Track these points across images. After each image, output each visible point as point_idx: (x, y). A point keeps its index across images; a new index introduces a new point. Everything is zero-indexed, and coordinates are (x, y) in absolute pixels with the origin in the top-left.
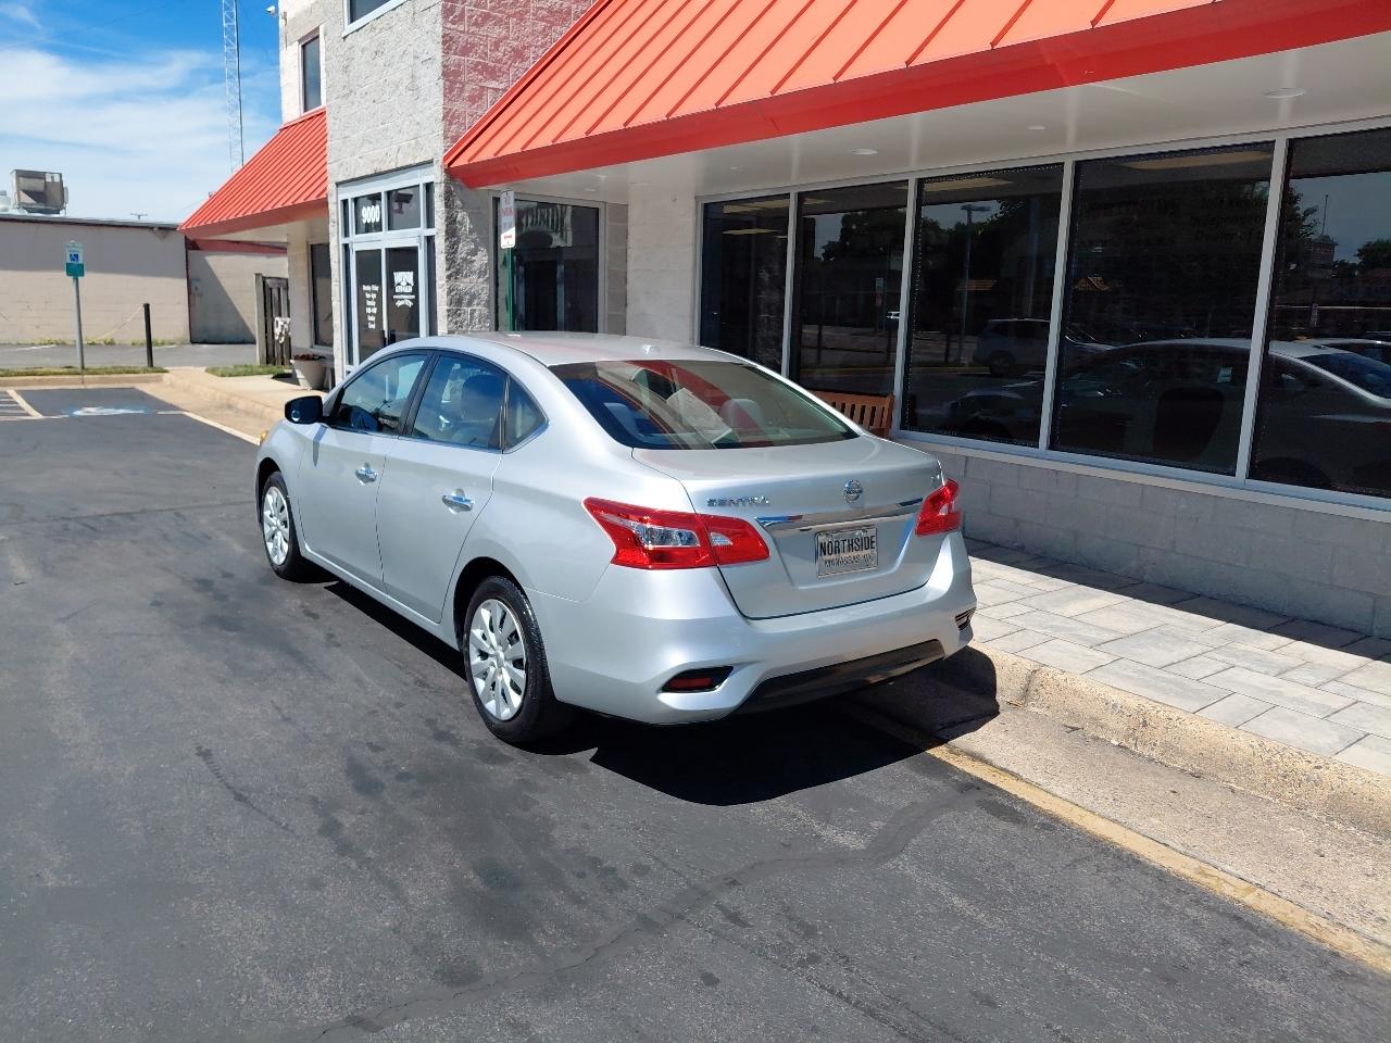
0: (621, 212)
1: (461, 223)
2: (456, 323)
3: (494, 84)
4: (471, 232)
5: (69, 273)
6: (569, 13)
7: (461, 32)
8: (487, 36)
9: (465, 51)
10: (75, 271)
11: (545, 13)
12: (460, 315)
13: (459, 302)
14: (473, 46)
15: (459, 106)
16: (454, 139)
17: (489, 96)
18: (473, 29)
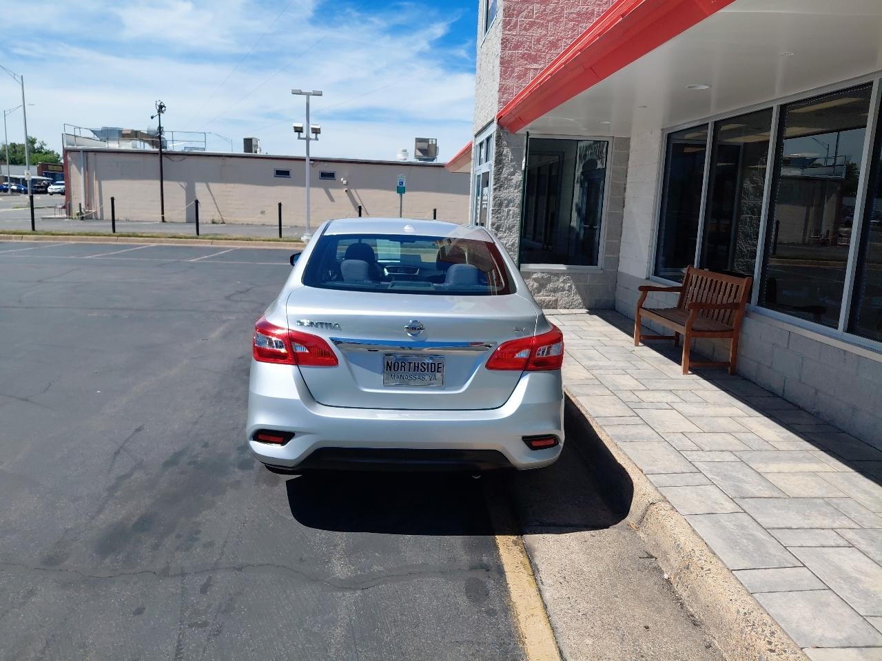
0: (625, 143)
1: (506, 156)
2: (497, 218)
3: (535, 66)
4: (512, 161)
5: (398, 192)
6: (592, 13)
7: (515, 35)
8: (532, 36)
9: (516, 47)
10: (401, 190)
11: (575, 16)
12: (500, 213)
13: (500, 205)
14: (522, 43)
15: (510, 82)
16: (505, 103)
17: (531, 74)
18: (523, 32)
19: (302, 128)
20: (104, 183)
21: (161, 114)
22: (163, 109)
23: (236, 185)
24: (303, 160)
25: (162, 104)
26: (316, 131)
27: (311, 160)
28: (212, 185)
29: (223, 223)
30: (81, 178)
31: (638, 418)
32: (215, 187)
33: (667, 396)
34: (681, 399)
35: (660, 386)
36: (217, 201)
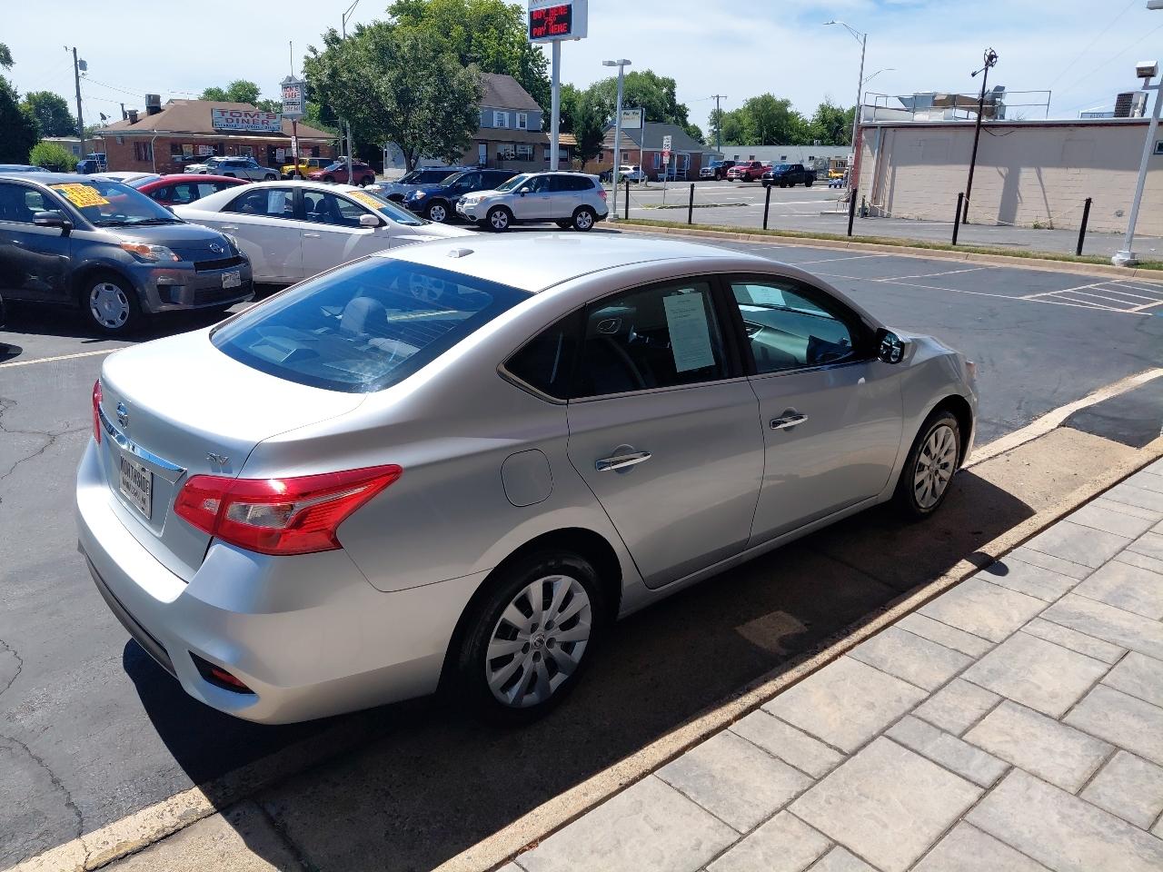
19: (1152, 69)
20: (900, 170)
21: (990, 68)
22: (994, 60)
24: (1148, 124)
25: (993, 53)
27: (1160, 124)
28: (1046, 172)
29: (1052, 228)
30: (874, 163)
31: (837, 758)
32: (1049, 174)
33: (1065, 754)
34: (1083, 780)
35: (1120, 726)
36: (1047, 194)
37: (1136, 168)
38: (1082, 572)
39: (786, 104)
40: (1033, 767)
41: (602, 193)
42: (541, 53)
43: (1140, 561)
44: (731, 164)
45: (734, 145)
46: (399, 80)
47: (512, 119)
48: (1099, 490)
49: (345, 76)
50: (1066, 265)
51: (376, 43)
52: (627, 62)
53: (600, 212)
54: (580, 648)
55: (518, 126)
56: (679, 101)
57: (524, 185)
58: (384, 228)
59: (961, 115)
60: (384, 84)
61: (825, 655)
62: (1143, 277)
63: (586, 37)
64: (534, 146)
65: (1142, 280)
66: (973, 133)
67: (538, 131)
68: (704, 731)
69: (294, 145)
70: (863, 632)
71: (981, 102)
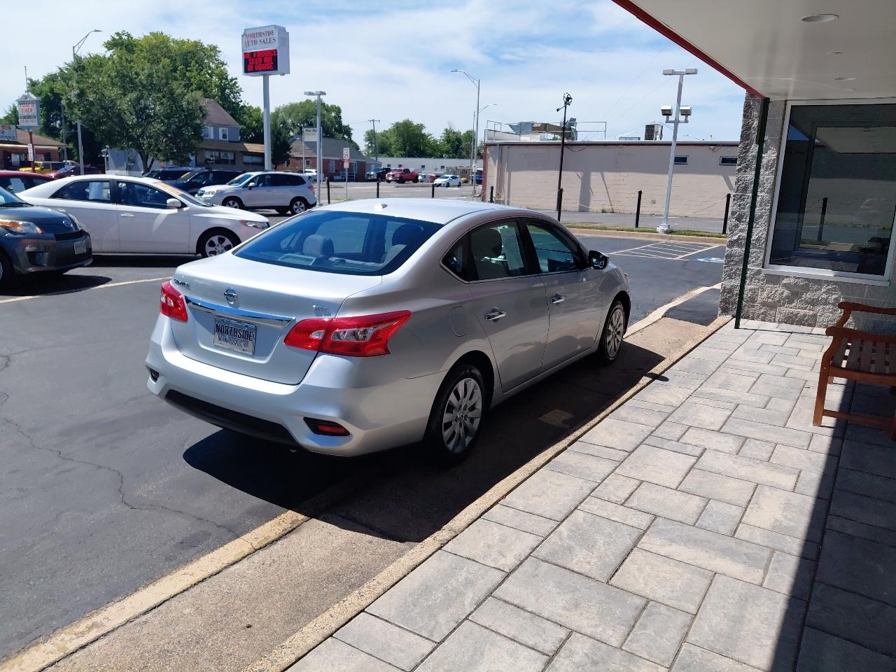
19: (670, 110)
20: (513, 174)
21: (567, 106)
22: (570, 100)
23: (630, 174)
24: (670, 145)
25: (569, 96)
26: (686, 113)
27: (677, 145)
28: (606, 174)
29: (613, 212)
30: (496, 170)
31: (626, 454)
32: (609, 176)
33: (726, 442)
34: (737, 450)
35: (744, 430)
36: (609, 190)
37: (666, 172)
38: (704, 377)
39: (421, 127)
40: (715, 448)
41: (311, 188)
42: (236, 83)
43: (730, 371)
44: (388, 170)
45: (385, 157)
46: (138, 99)
47: (216, 133)
48: (697, 343)
49: (91, 97)
50: (630, 234)
51: (118, 72)
52: (324, 93)
53: (311, 202)
54: (477, 421)
55: (221, 137)
56: (344, 123)
57: (251, 181)
58: (185, 209)
59: (549, 137)
60: (124, 104)
61: (597, 419)
62: (676, 240)
63: (289, 73)
64: (235, 153)
65: (679, 242)
66: (559, 150)
67: (238, 142)
68: (557, 451)
69: (30, 151)
70: (610, 408)
71: (564, 129)
